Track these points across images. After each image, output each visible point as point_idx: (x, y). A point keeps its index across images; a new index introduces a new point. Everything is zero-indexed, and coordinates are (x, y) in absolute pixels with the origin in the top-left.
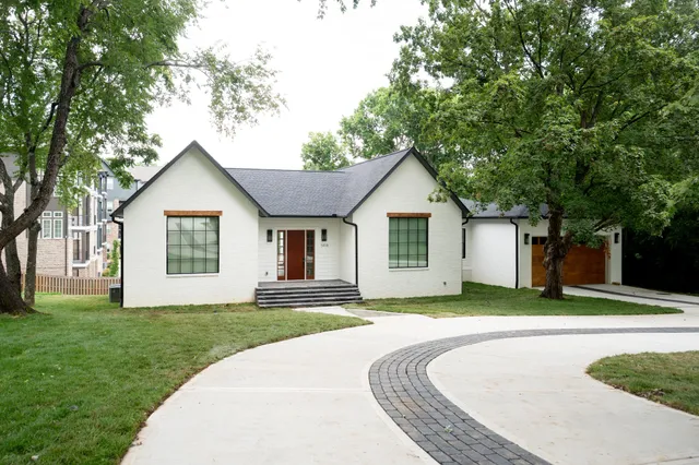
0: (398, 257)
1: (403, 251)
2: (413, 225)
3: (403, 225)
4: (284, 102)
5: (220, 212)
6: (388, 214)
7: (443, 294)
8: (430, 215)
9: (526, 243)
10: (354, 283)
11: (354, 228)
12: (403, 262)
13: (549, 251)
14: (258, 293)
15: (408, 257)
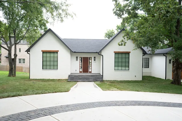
0: (118, 66)
1: (120, 64)
2: (124, 56)
3: (120, 56)
4: (75, 15)
5: (58, 51)
6: (114, 52)
7: (135, 80)
8: (130, 52)
9: (170, 63)
10: (102, 75)
11: (102, 57)
12: (120, 68)
13: (175, 65)
14: (69, 76)
15: (122, 66)
